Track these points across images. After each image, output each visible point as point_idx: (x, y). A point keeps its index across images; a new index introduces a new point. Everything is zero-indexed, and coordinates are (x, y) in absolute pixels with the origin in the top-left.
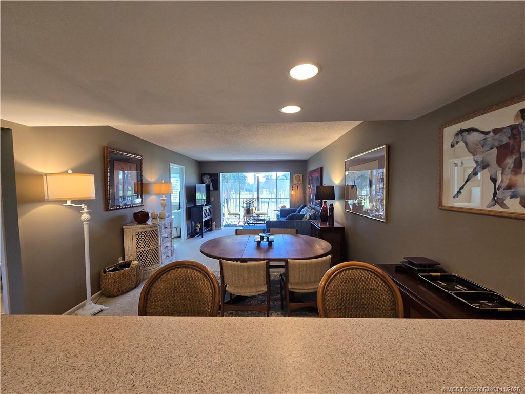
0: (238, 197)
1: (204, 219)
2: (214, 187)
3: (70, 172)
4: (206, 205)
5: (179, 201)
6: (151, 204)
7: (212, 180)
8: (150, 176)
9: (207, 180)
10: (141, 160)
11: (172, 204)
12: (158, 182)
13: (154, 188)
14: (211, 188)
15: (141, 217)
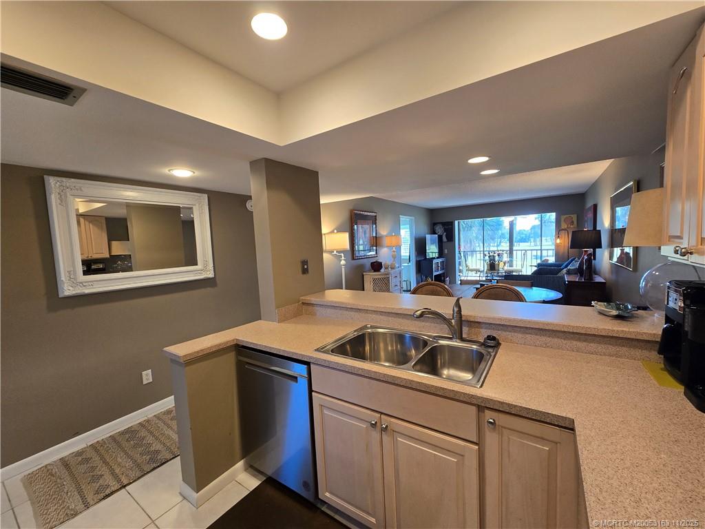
0: (482, 249)
1: (435, 274)
2: (447, 237)
3: (335, 231)
4: (438, 258)
5: (408, 254)
6: (384, 255)
7: (445, 230)
8: (383, 230)
9: (439, 229)
10: (376, 216)
11: (402, 258)
12: (390, 235)
13: (386, 241)
14: (444, 239)
15: (377, 266)
